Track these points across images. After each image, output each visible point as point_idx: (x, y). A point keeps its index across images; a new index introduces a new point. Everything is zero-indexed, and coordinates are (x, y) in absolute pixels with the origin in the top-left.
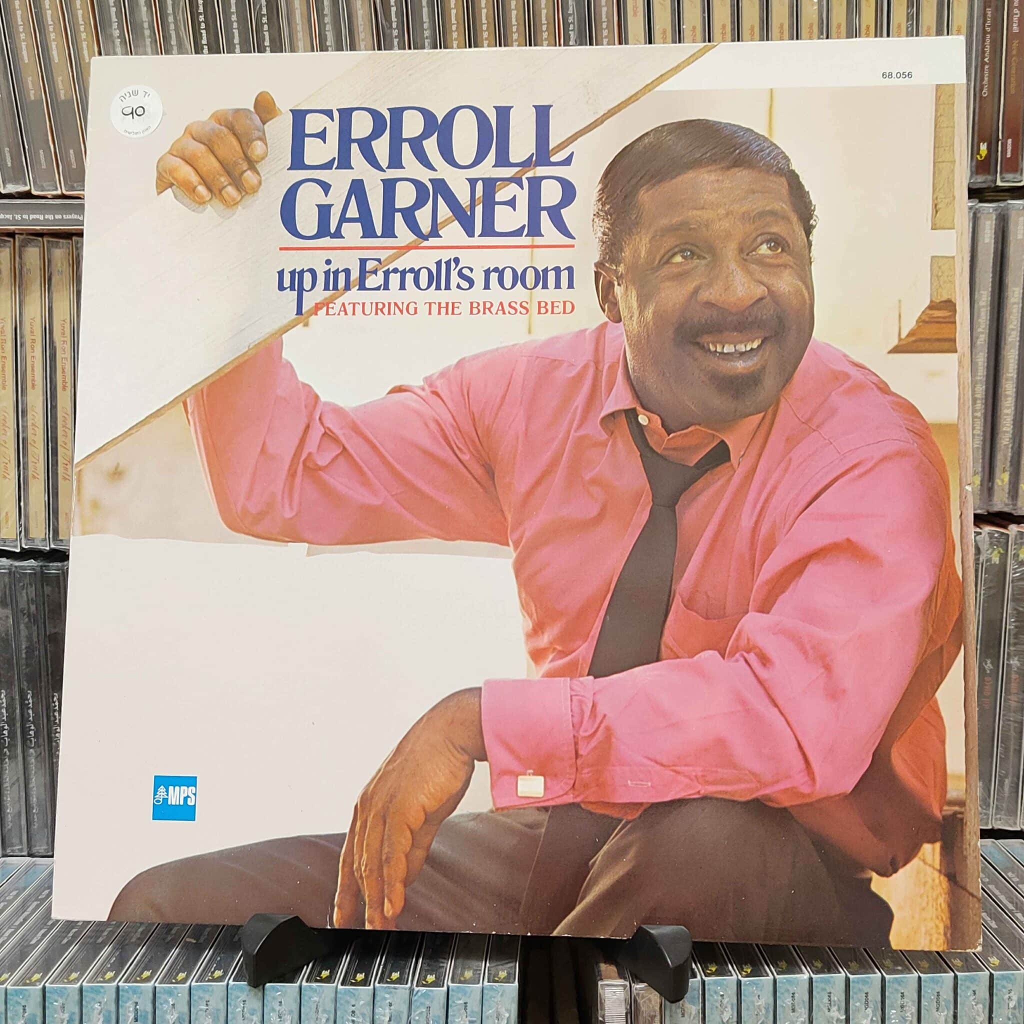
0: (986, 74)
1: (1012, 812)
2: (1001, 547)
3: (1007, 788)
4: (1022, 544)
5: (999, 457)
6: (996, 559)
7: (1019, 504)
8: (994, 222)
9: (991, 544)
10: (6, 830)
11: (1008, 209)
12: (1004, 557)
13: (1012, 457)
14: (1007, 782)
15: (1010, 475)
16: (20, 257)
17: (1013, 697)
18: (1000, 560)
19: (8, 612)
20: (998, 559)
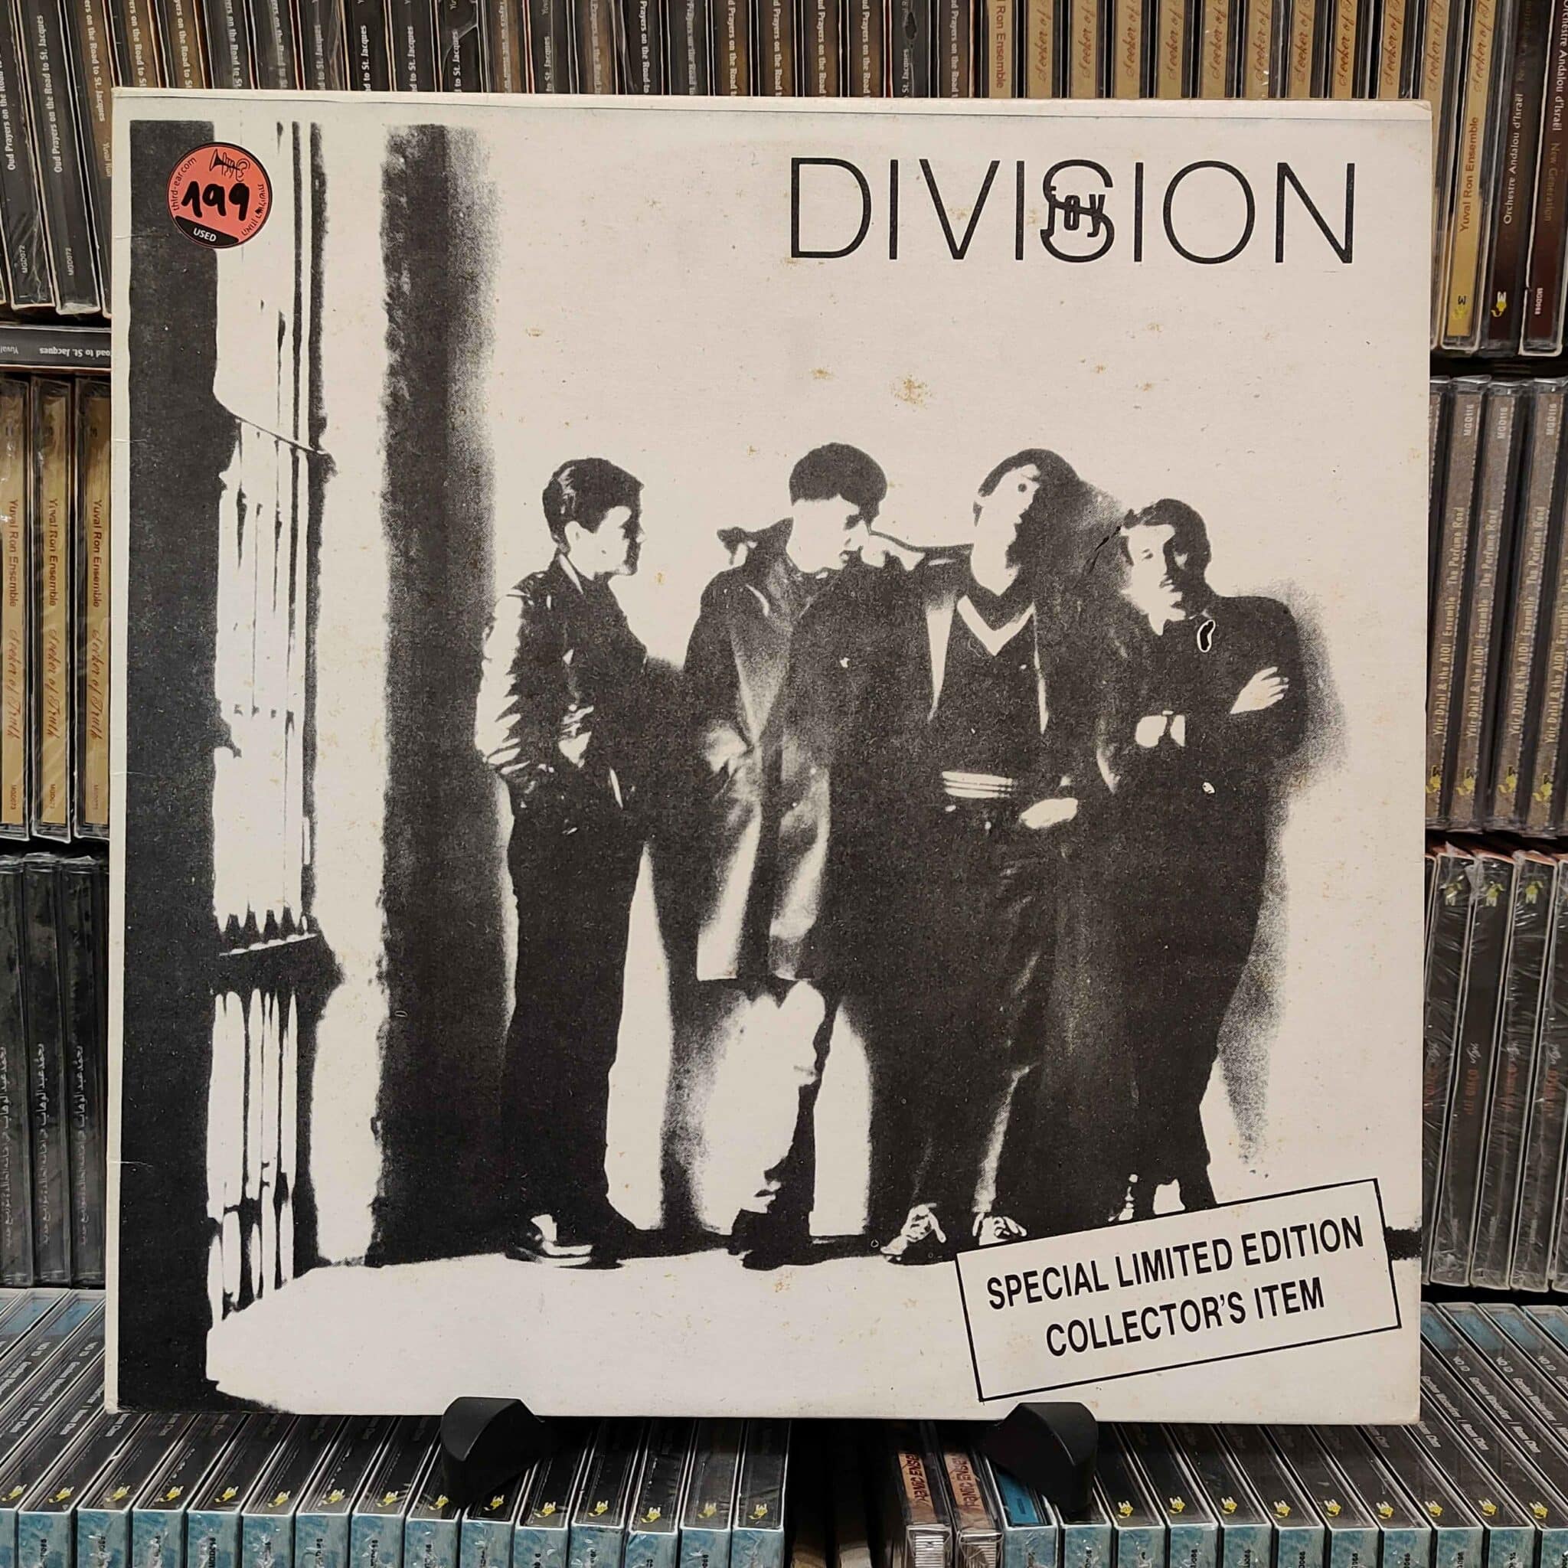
0: (1511, 190)
1: (1500, 1265)
2: (1502, 883)
3: (1493, 1230)
4: (1530, 879)
5: (1505, 752)
6: (1492, 900)
7: (1530, 820)
8: (1513, 409)
9: (1487, 878)
10: (41, 1245)
11: (1534, 391)
12: (1504, 897)
13: (1523, 754)
14: (1493, 1221)
15: (1519, 779)
16: (82, 413)
17: (1508, 1100)
18: (1498, 899)
19: (52, 931)
20: (1495, 899)
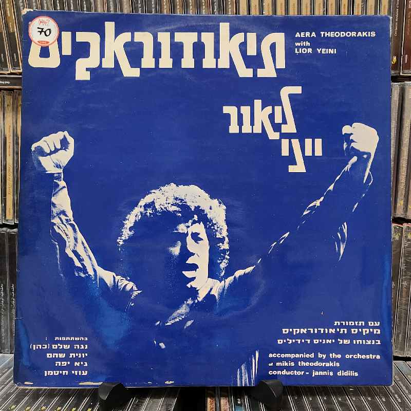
0: (397, 26)
1: (402, 349)
2: (400, 233)
3: (400, 339)
4: (408, 232)
5: (399, 193)
6: (397, 238)
7: (408, 214)
8: (399, 91)
9: (395, 232)
11: (405, 85)
12: (401, 237)
13: (405, 194)
14: (400, 335)
15: (404, 201)
17: (404, 299)
20: (398, 238)
